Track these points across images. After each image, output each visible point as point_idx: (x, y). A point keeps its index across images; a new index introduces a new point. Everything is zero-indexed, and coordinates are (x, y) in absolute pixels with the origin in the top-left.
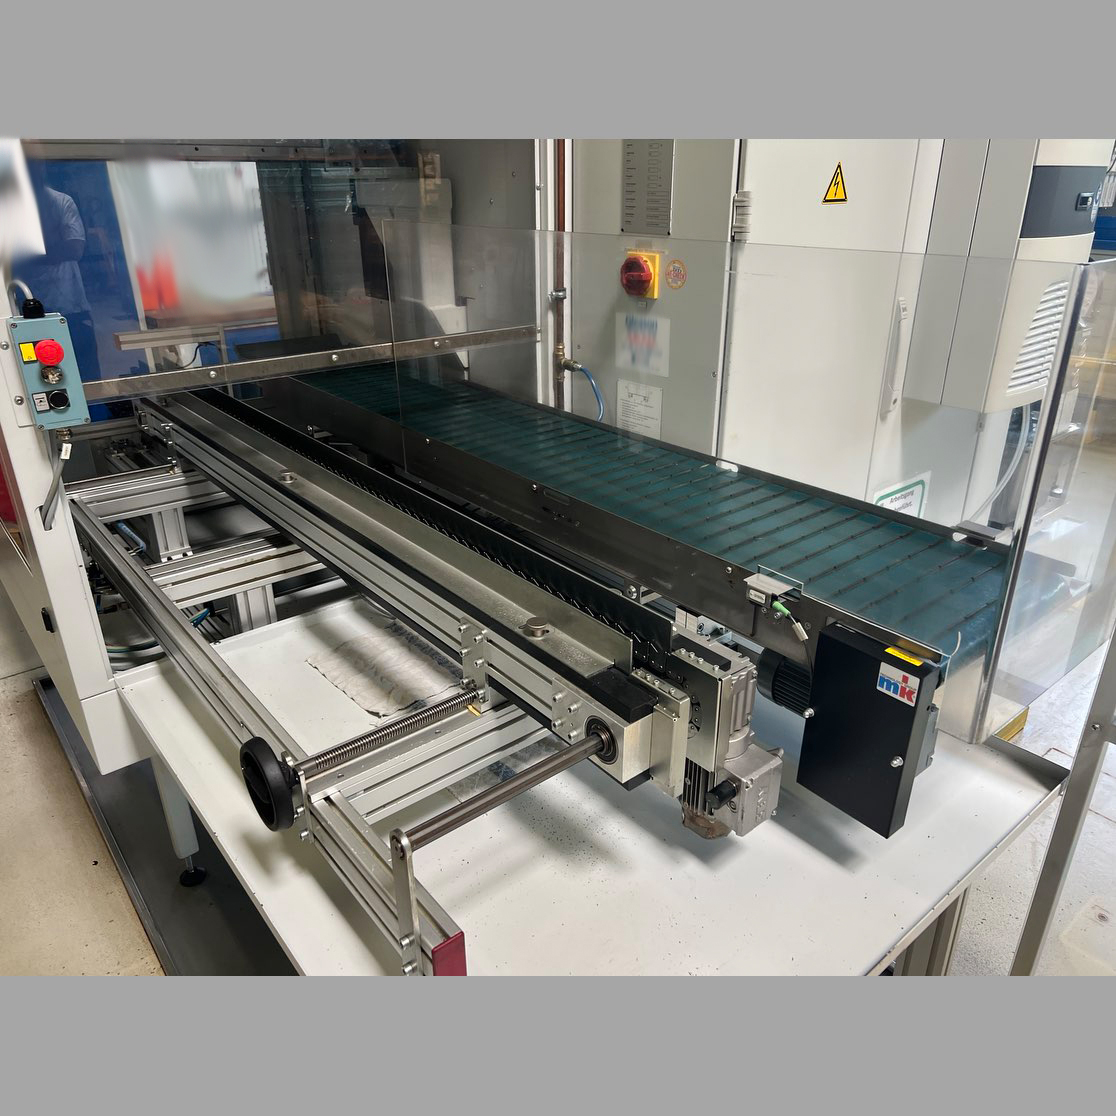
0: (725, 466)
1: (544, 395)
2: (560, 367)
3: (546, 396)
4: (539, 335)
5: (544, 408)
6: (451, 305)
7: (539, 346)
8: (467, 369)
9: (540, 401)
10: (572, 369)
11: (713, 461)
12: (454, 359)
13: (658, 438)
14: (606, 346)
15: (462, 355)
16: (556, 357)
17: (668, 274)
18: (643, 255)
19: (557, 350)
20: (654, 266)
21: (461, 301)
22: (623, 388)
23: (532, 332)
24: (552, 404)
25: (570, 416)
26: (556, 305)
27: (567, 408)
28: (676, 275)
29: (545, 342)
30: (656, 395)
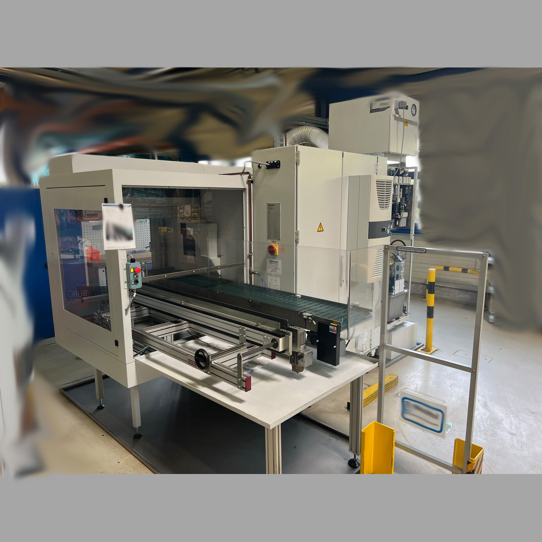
0: (298, 296)
1: (246, 280)
2: (251, 273)
3: (247, 281)
4: (245, 265)
5: (247, 284)
6: (217, 257)
7: (245, 268)
8: (221, 275)
9: (245, 282)
10: (254, 273)
11: (295, 294)
12: (217, 273)
13: (279, 290)
14: (264, 267)
15: (219, 272)
16: (250, 271)
17: (280, 249)
18: (274, 245)
19: (250, 269)
20: (277, 248)
21: (219, 256)
22: (269, 278)
23: (243, 264)
24: (249, 283)
25: (254, 286)
26: (250, 257)
27: (253, 284)
28: (282, 249)
29: (247, 267)
30: (279, 279)
